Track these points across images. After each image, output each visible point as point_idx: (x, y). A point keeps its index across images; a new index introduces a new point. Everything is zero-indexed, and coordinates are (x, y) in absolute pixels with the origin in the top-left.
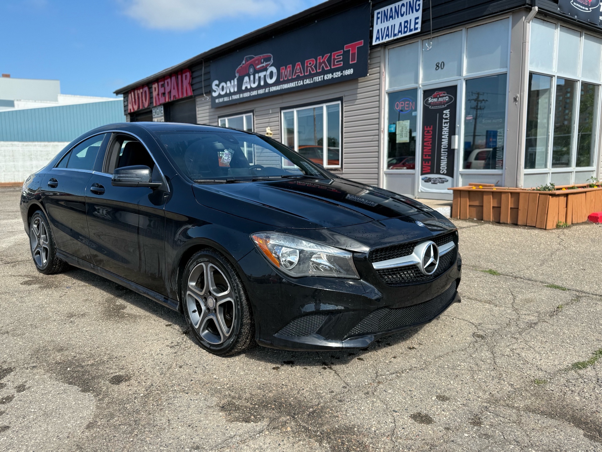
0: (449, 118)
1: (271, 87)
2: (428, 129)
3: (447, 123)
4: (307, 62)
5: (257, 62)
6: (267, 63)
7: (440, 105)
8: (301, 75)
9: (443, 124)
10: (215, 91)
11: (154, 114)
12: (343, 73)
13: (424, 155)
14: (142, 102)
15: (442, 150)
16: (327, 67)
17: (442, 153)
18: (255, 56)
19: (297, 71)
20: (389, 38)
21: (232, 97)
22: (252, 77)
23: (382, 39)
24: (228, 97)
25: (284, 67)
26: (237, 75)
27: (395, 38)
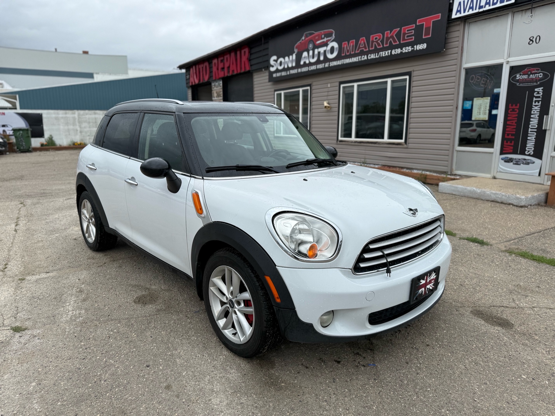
0: (541, 97)
1: (332, 61)
2: (514, 107)
3: (538, 101)
4: (373, 37)
5: (317, 38)
6: (328, 39)
7: (531, 82)
8: (365, 50)
9: (534, 102)
10: (273, 66)
11: (213, 87)
12: (414, 48)
13: (506, 135)
14: (203, 76)
15: (530, 130)
16: (395, 41)
17: (529, 133)
18: (316, 32)
19: (361, 46)
20: (473, 10)
21: (289, 72)
22: (311, 52)
23: (464, 12)
24: (286, 72)
25: (347, 42)
26: (296, 51)
27: (481, 10)
